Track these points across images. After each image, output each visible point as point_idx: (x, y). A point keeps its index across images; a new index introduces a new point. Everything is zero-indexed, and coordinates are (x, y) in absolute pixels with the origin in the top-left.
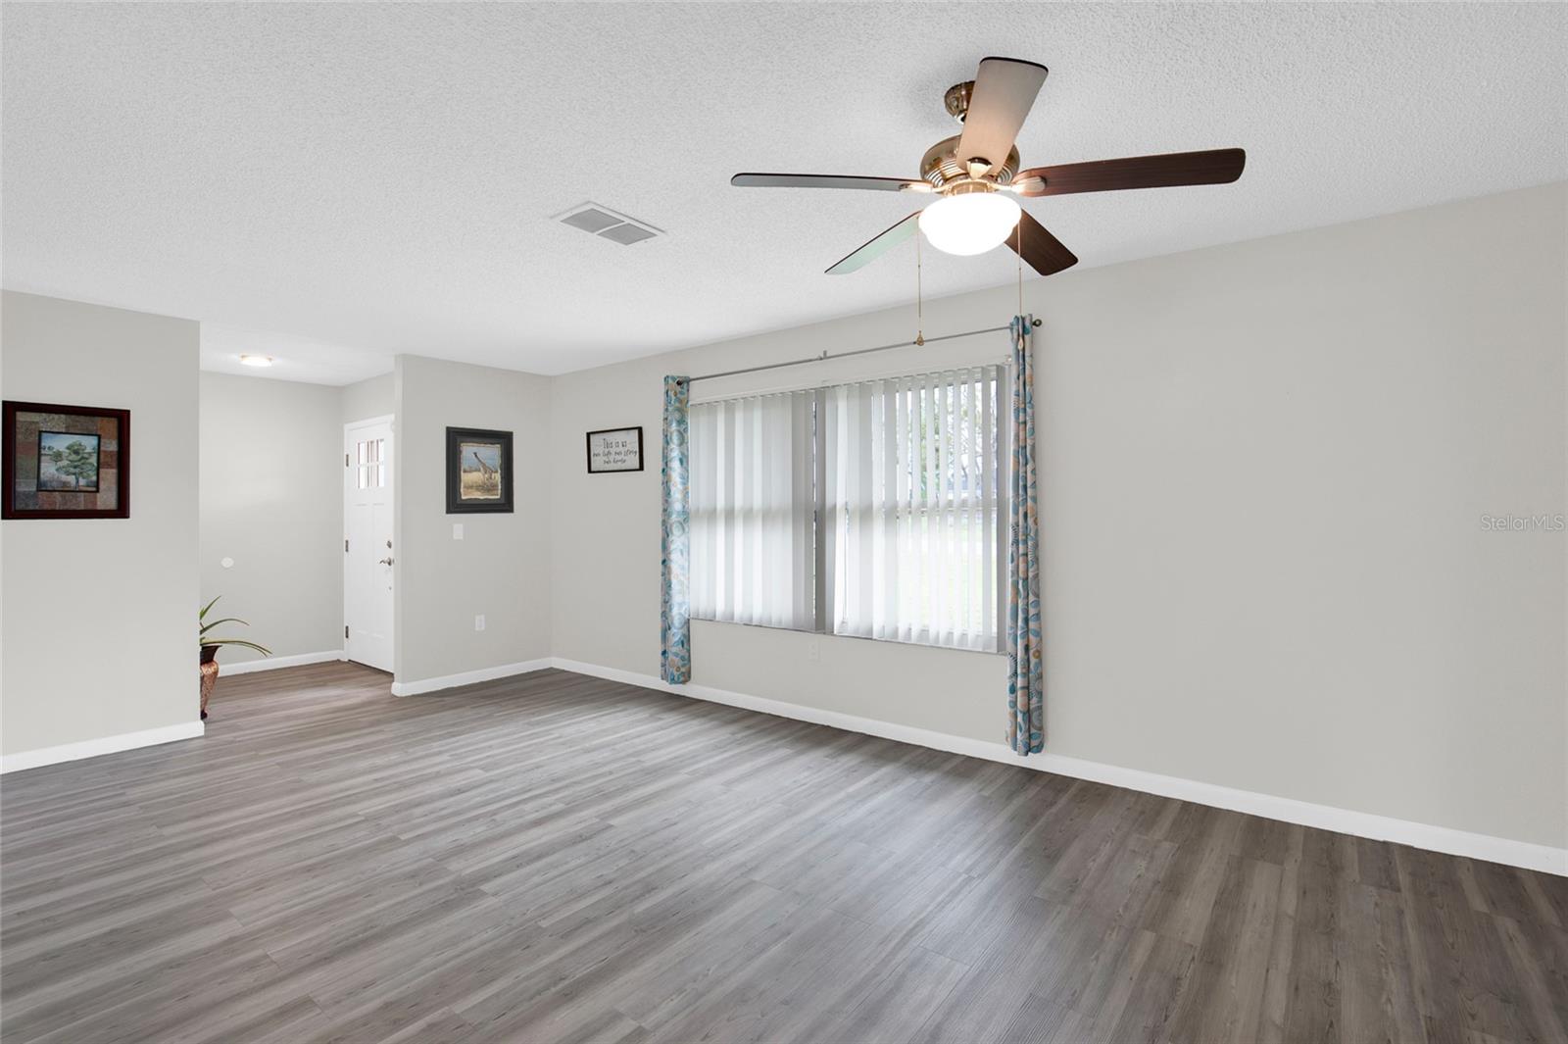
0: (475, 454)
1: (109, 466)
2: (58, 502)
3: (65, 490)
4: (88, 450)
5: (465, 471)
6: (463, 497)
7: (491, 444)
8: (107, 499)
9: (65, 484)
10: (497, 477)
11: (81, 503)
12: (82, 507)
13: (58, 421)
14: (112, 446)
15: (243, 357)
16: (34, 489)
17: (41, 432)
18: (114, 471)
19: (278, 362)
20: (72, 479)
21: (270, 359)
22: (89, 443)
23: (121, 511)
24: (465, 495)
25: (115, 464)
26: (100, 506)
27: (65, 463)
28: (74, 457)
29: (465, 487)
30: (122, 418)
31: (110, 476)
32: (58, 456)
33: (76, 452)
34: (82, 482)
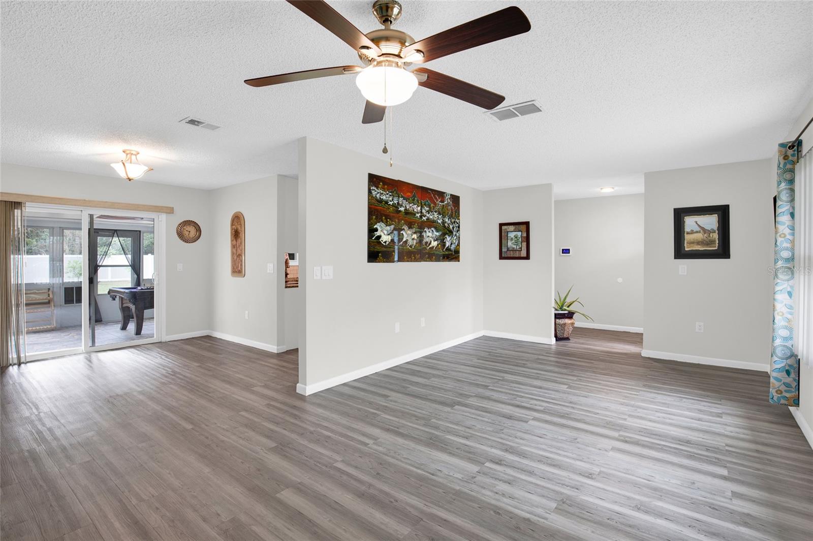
0: (696, 222)
1: (524, 242)
2: (512, 254)
3: (514, 250)
4: (519, 236)
5: (688, 233)
6: (686, 249)
7: (709, 215)
8: (524, 254)
9: (514, 248)
10: (716, 236)
11: (517, 255)
12: (517, 256)
13: (512, 228)
14: (525, 235)
15: (601, 189)
16: (506, 250)
17: (508, 232)
18: (525, 243)
19: (616, 188)
20: (515, 246)
21: (613, 188)
22: (519, 234)
23: (527, 257)
24: (688, 248)
25: (525, 241)
26: (522, 256)
27: (514, 241)
28: (516, 239)
29: (687, 243)
30: (527, 224)
31: (524, 244)
32: (512, 239)
33: (516, 238)
34: (518, 247)
